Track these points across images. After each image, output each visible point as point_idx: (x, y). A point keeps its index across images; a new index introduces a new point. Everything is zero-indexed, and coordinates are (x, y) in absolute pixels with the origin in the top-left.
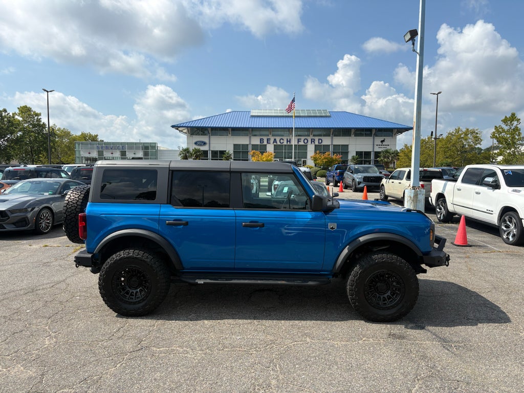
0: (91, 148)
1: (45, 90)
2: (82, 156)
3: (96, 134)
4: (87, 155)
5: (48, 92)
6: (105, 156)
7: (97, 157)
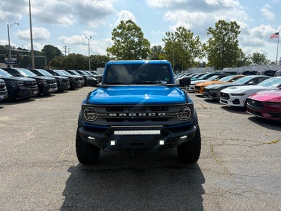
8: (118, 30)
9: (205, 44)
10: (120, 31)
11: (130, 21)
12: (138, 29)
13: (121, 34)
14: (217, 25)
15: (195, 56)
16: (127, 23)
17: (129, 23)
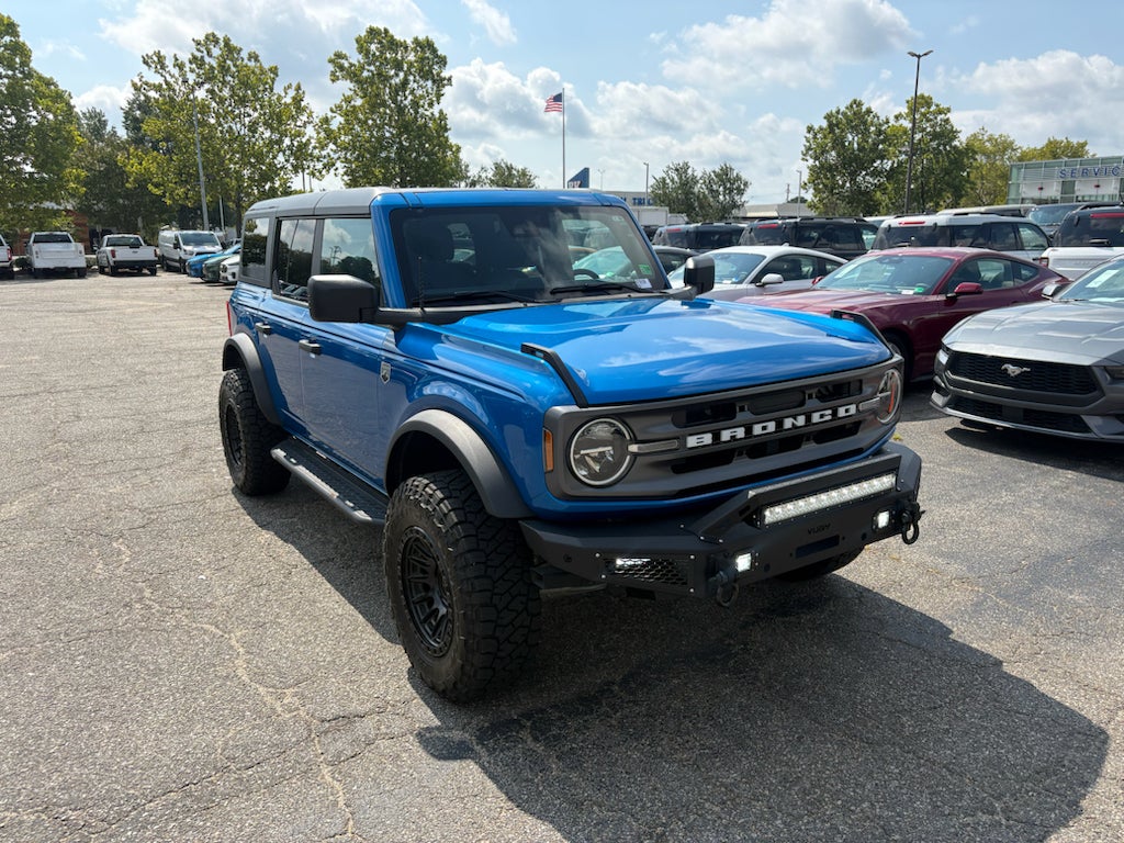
0: (1046, 177)
1: (914, 55)
2: (1024, 196)
3: (1082, 141)
4: (1036, 194)
5: (919, 57)
6: (1077, 193)
7: (1059, 198)
9: (326, 120)
14: (362, 44)
15: (296, 169)
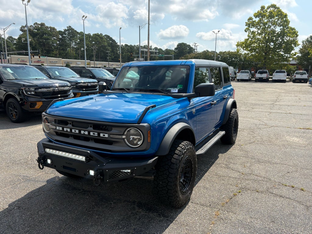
8: (254, 19)
10: (257, 19)
11: (274, 6)
12: (282, 16)
13: (258, 23)
16: (268, 8)
17: (272, 9)
